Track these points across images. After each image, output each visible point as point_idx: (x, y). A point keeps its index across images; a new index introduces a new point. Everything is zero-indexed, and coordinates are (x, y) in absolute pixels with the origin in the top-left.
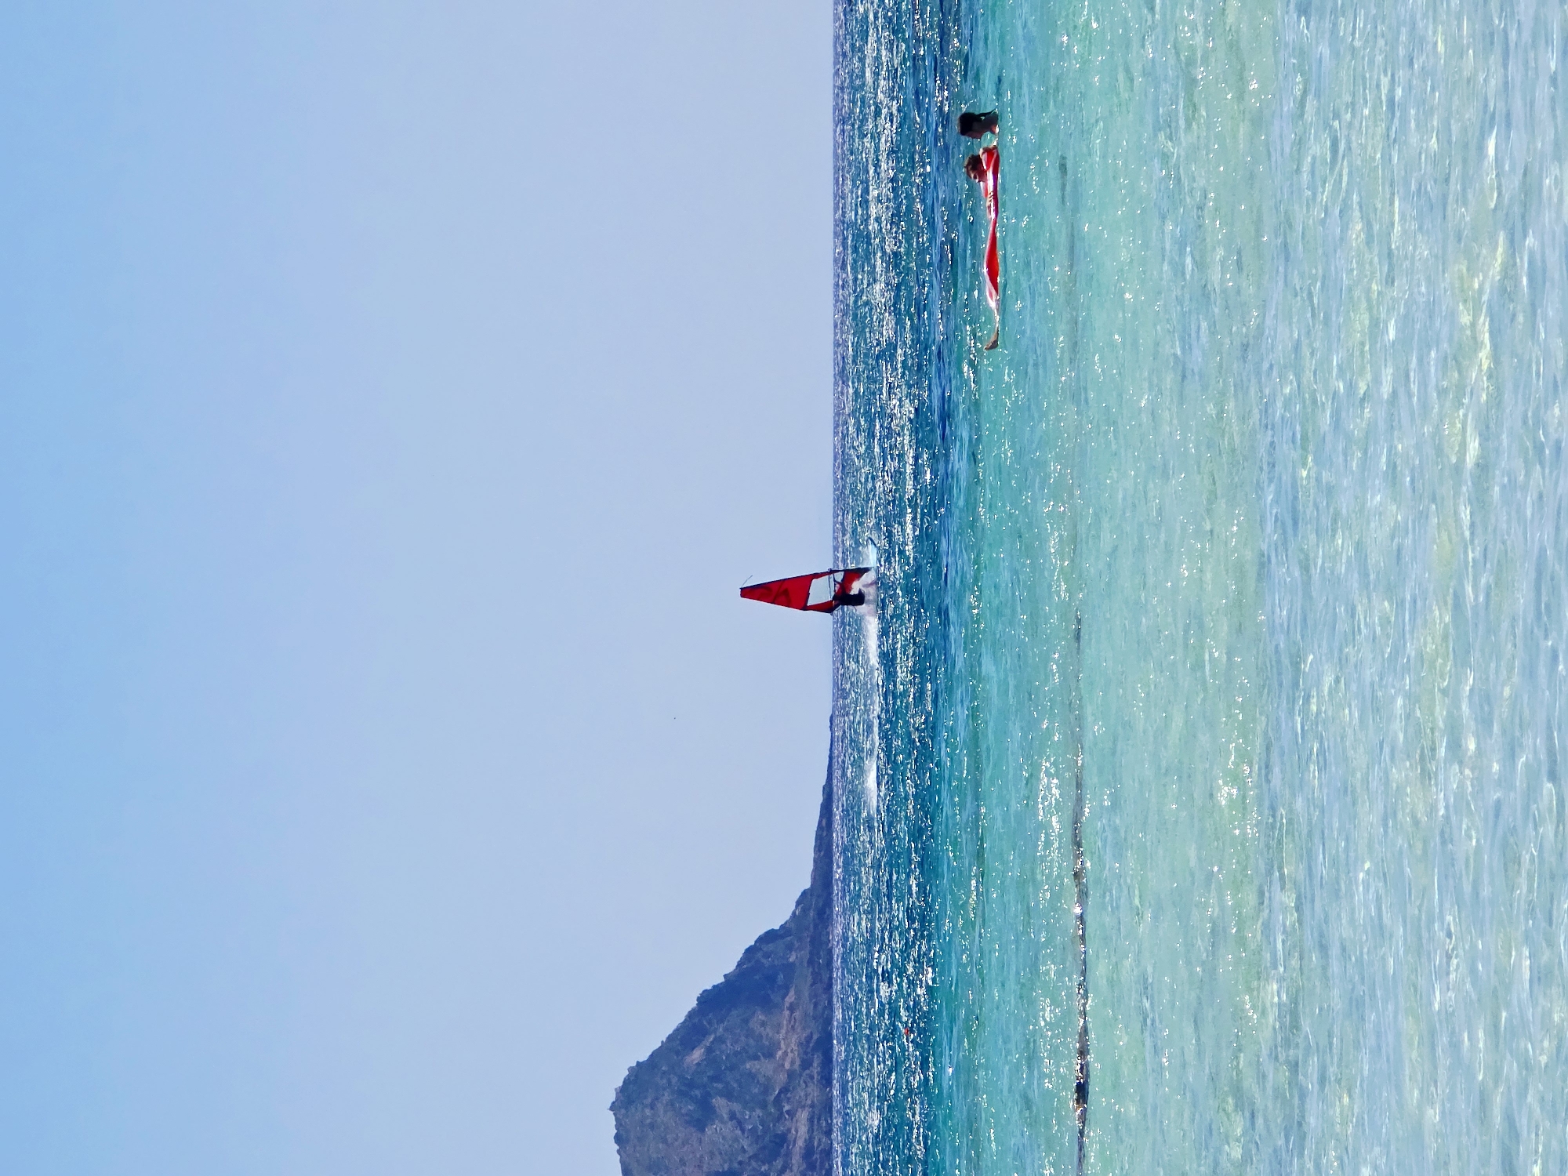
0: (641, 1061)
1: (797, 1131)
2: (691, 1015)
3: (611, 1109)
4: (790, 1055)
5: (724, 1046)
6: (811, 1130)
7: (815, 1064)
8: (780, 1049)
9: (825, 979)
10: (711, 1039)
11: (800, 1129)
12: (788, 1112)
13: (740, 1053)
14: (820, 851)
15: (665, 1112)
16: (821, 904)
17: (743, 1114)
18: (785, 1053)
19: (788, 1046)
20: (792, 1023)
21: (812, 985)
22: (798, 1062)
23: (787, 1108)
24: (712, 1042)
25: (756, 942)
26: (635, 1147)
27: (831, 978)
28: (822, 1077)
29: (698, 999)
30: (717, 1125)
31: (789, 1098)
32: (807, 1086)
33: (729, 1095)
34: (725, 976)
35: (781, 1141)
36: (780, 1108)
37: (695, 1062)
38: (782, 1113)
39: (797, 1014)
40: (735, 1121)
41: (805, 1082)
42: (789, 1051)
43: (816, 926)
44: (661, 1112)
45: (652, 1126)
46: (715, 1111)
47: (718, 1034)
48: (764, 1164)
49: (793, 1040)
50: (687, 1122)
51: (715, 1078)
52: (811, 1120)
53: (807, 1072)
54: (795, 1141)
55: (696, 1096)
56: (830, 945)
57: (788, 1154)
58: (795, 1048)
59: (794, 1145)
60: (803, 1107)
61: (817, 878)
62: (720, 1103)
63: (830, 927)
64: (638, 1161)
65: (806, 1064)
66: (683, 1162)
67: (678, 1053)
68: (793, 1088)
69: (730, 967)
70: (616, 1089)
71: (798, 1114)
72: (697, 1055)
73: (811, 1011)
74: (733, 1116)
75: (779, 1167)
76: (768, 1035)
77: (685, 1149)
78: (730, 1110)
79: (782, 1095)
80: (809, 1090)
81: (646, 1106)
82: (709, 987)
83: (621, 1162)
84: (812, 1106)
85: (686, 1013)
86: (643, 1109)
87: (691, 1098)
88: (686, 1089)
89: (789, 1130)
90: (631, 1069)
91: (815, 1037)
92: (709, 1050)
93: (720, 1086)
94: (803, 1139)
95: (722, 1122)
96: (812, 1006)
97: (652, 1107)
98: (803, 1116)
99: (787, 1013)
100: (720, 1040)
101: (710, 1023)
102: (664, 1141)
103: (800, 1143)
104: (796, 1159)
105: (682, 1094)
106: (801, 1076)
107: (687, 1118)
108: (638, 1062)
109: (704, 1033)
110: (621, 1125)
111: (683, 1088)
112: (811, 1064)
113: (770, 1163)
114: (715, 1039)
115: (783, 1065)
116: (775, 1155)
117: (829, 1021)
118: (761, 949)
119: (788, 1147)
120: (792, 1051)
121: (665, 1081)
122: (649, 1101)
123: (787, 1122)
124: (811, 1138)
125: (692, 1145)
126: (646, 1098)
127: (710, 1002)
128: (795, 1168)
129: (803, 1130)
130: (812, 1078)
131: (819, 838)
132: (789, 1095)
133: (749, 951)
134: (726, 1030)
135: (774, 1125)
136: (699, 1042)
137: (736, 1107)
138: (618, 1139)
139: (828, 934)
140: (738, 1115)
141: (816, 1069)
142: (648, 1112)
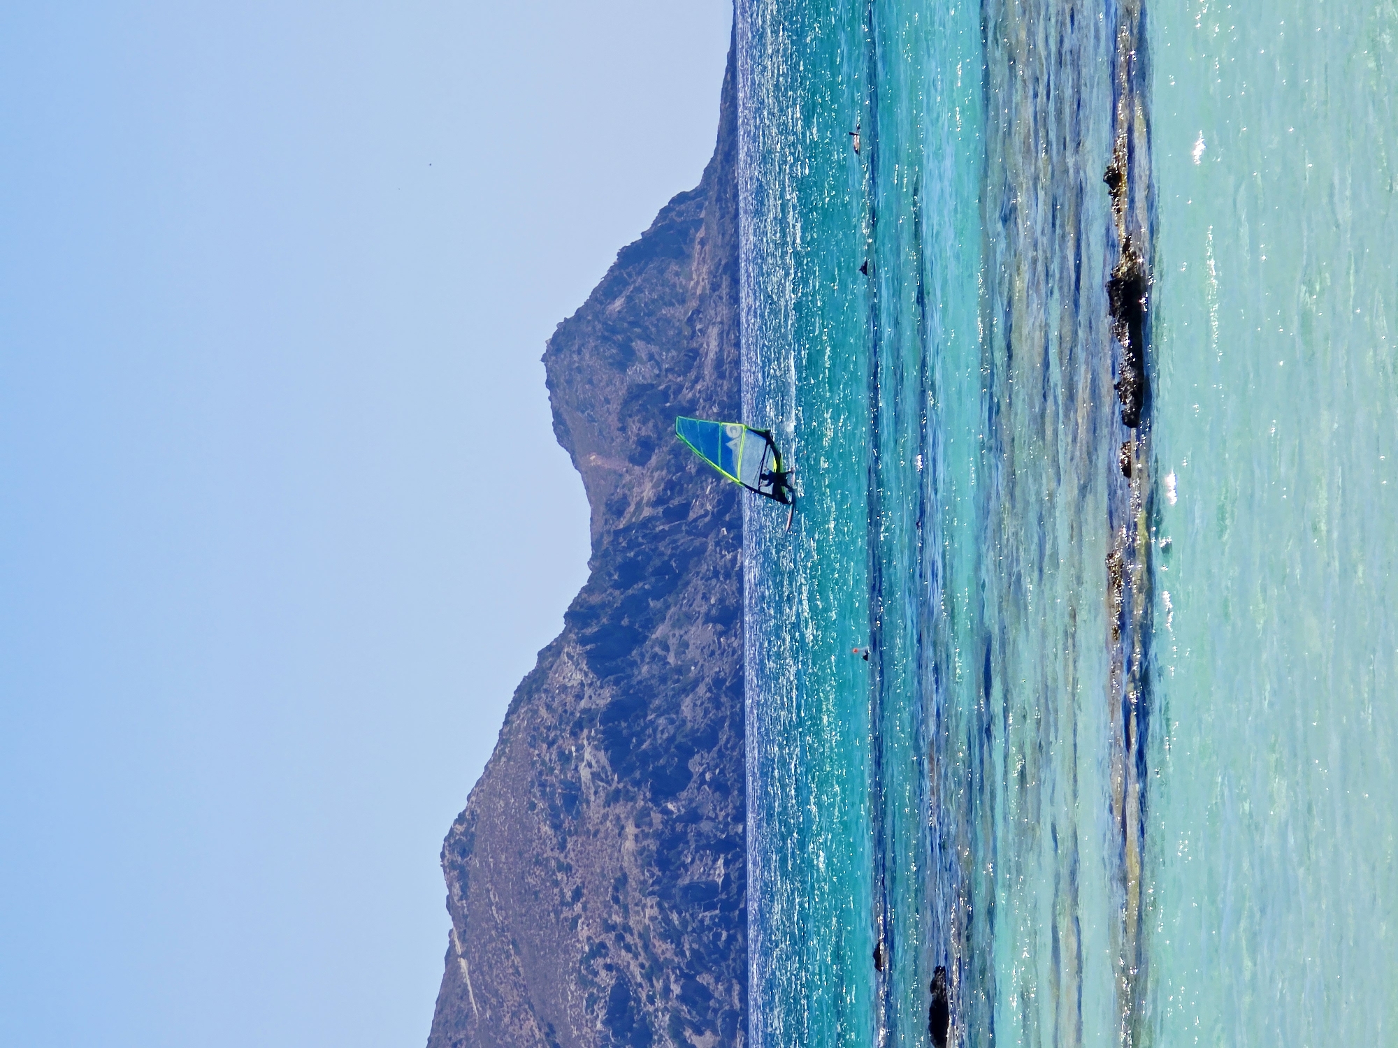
0: (568, 317)
1: (708, 346)
2: (612, 270)
3: (543, 360)
4: (702, 284)
5: (642, 295)
6: (721, 346)
7: (724, 286)
8: (692, 279)
9: (732, 210)
10: (631, 289)
11: (712, 344)
12: (700, 330)
13: (657, 300)
14: (725, 103)
15: (591, 356)
16: (727, 149)
17: (661, 354)
18: (698, 283)
19: (699, 276)
20: (703, 255)
21: (719, 220)
22: (708, 287)
23: (699, 327)
24: (632, 292)
25: (669, 203)
26: (564, 390)
27: (737, 210)
28: (730, 297)
29: (618, 254)
30: (637, 367)
31: (701, 319)
32: (716, 306)
33: (648, 339)
34: (643, 234)
35: (694, 355)
36: (693, 328)
37: (617, 310)
38: (694, 331)
39: (707, 248)
40: (652, 362)
41: (714, 302)
42: (701, 280)
43: (723, 168)
44: (587, 356)
45: (579, 370)
46: (635, 354)
47: (637, 285)
48: (680, 376)
49: (704, 270)
50: (611, 364)
51: (634, 324)
52: (721, 334)
53: (717, 293)
54: (707, 354)
55: (618, 340)
56: (736, 181)
57: (700, 367)
58: (706, 277)
59: (706, 357)
60: (714, 324)
61: (724, 126)
62: (639, 346)
63: (736, 165)
64: (567, 403)
65: (715, 287)
66: (607, 401)
67: (601, 303)
68: (705, 310)
69: (647, 226)
70: (546, 342)
71: (709, 330)
72: (618, 304)
73: (719, 241)
74: (651, 357)
75: (693, 377)
76: (681, 282)
77: (609, 389)
78: (649, 353)
79: (695, 316)
80: (719, 309)
81: (574, 352)
82: (628, 244)
83: (553, 407)
84: (722, 323)
85: (608, 268)
86: (570, 355)
87: (614, 342)
88: (609, 332)
89: (701, 345)
90: (559, 325)
91: (723, 263)
92: (630, 299)
93: (637, 330)
94: (714, 352)
95: (642, 363)
96: (720, 237)
97: (579, 352)
98: (714, 332)
99: (698, 247)
100: (639, 290)
101: (630, 275)
102: (590, 382)
103: (712, 355)
104: (708, 371)
105: (605, 339)
106: (711, 297)
107: (610, 360)
108: (566, 319)
109: (626, 284)
110: (551, 371)
111: (606, 334)
112: (719, 286)
113: (685, 374)
114: (634, 288)
115: (695, 293)
116: (689, 368)
117: (736, 247)
118: (674, 209)
119: (700, 360)
120: (703, 280)
121: (590, 329)
122: (576, 347)
123: (699, 340)
124: (721, 350)
125: (615, 385)
126: (572, 345)
127: (630, 257)
128: (707, 378)
129: (714, 344)
130: (721, 298)
131: (725, 91)
132: (701, 316)
133: (664, 212)
134: (644, 281)
135: (688, 343)
136: (621, 292)
137: (654, 349)
138: (550, 384)
139: (734, 171)
140: (657, 357)
141: (724, 290)
142: (575, 357)
